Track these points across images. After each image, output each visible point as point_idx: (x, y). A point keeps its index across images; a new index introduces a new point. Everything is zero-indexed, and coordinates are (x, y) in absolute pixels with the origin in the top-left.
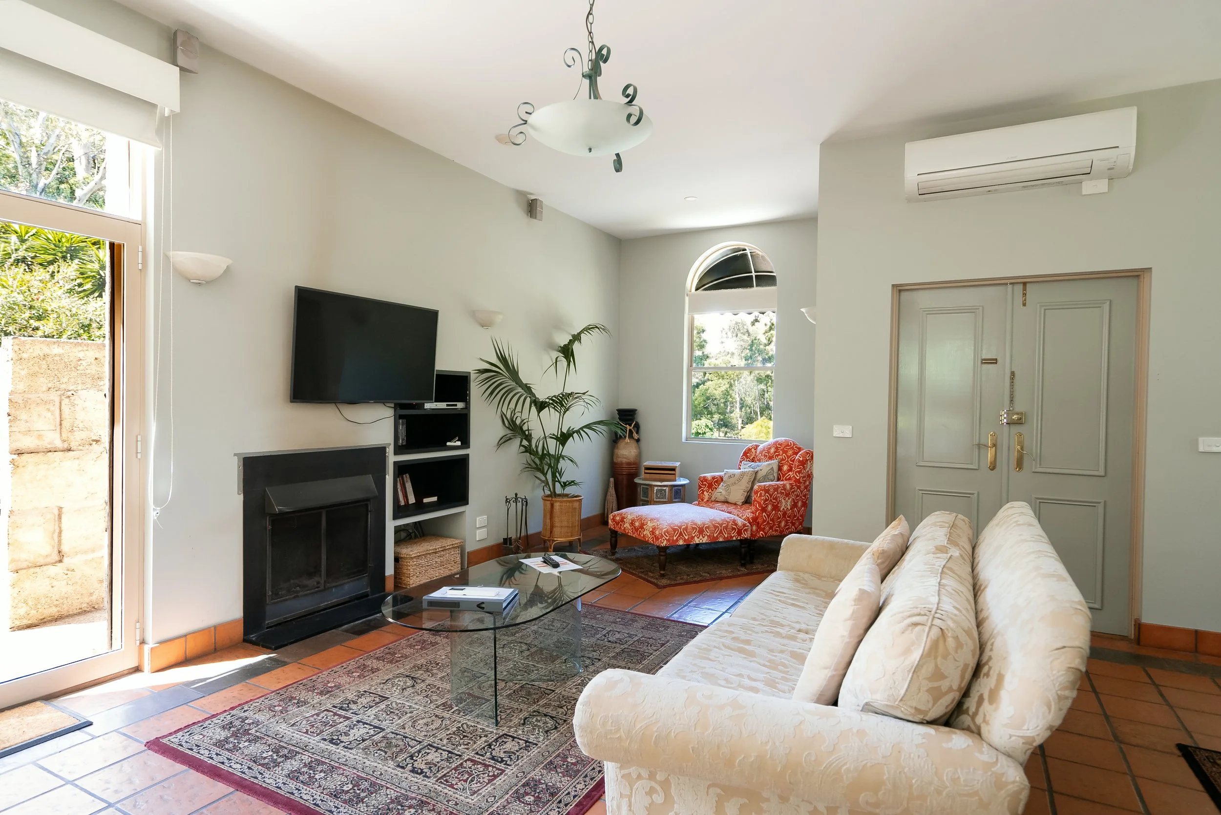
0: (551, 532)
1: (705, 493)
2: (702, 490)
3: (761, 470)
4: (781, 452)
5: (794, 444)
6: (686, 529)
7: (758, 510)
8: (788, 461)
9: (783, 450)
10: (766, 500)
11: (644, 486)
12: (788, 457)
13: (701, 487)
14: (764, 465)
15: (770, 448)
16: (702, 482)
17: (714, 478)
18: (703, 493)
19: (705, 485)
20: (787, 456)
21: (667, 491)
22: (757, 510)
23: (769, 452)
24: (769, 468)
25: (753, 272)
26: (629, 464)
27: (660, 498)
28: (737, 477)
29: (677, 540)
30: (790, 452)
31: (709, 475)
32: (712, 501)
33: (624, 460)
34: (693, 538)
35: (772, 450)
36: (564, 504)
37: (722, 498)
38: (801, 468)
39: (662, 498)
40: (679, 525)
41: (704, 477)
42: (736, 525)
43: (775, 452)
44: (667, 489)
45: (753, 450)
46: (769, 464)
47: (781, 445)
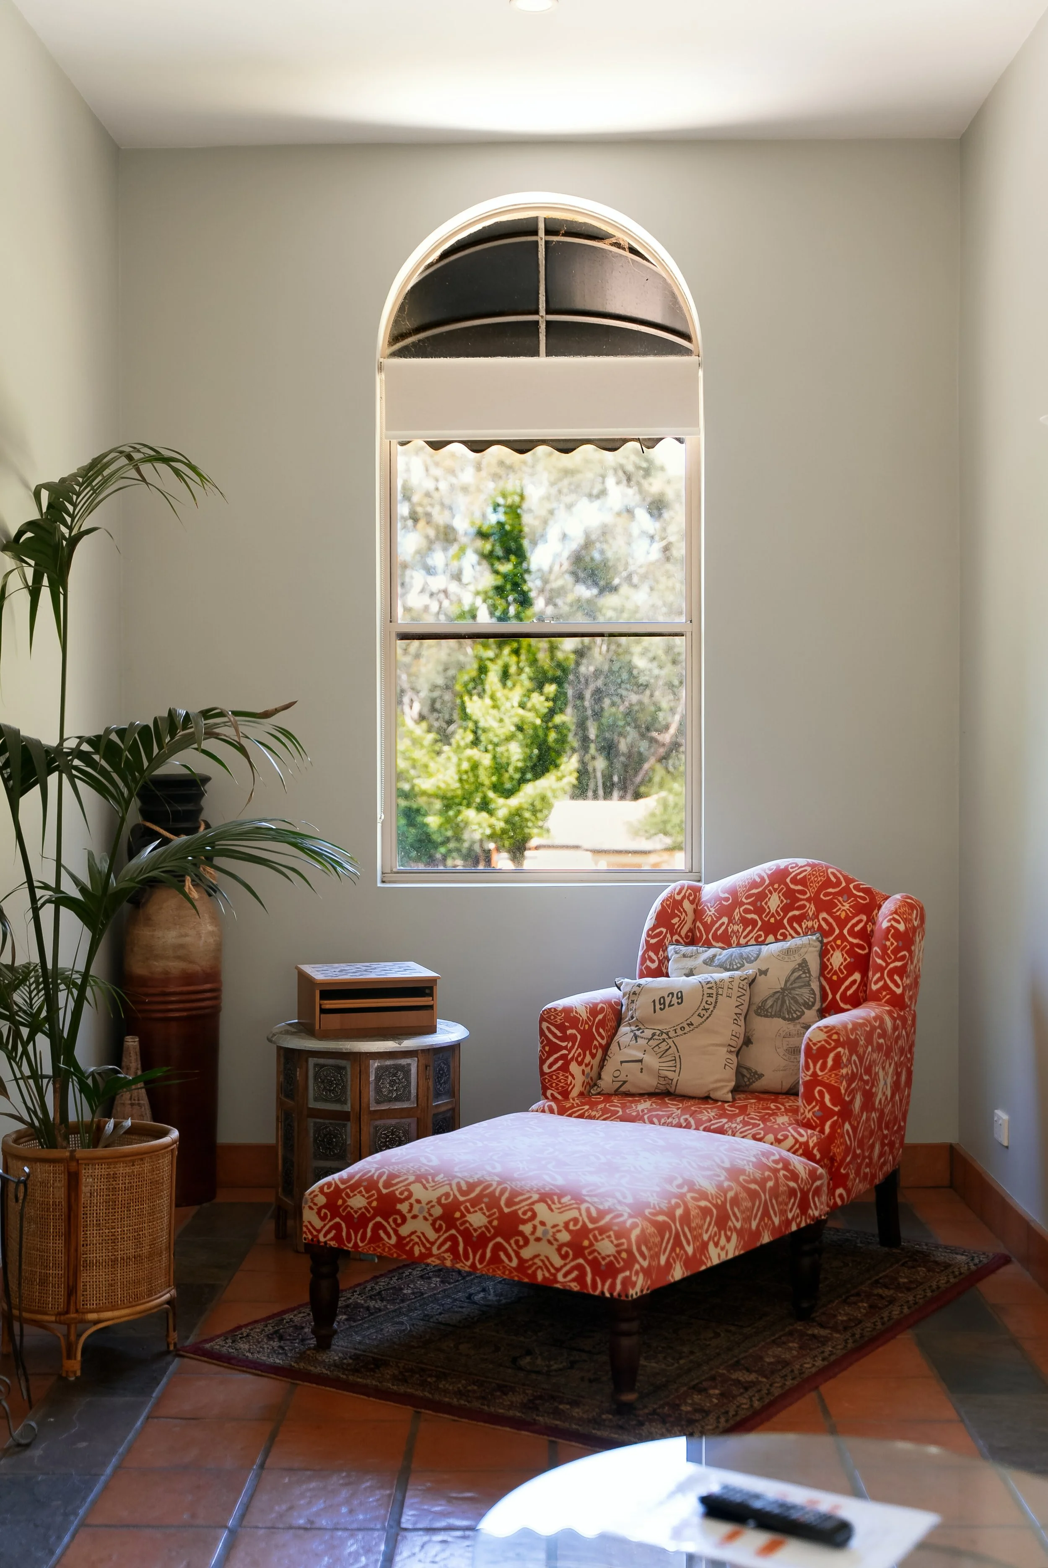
0: (71, 1291)
1: (574, 1067)
2: (563, 1057)
3: (764, 972)
4: (811, 909)
5: (849, 881)
6: (686, 1218)
7: (832, 1113)
8: (841, 936)
9: (815, 899)
10: (852, 1078)
11: (322, 1061)
12: (842, 923)
13: (555, 1048)
14: (771, 955)
15: (762, 896)
16: (562, 1028)
17: (594, 1010)
18: (565, 1068)
19: (573, 1038)
20: (837, 919)
21: (414, 1070)
22: (826, 1114)
23: (760, 911)
24: (793, 965)
25: (542, 311)
26: (188, 978)
27: (390, 1100)
28: (691, 1004)
29: (669, 1266)
30: (844, 907)
31: (577, 1001)
32: (608, 1096)
33: (175, 966)
34: (704, 1246)
35: (774, 902)
36: (122, 1169)
37: (649, 1082)
38: (903, 957)
39: (397, 1099)
40: (664, 1206)
41: (567, 1011)
42: (794, 1176)
43: (786, 909)
44: (413, 1064)
45: (686, 904)
46: (788, 952)
47: (803, 882)
